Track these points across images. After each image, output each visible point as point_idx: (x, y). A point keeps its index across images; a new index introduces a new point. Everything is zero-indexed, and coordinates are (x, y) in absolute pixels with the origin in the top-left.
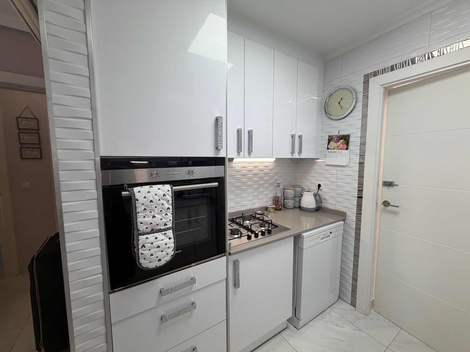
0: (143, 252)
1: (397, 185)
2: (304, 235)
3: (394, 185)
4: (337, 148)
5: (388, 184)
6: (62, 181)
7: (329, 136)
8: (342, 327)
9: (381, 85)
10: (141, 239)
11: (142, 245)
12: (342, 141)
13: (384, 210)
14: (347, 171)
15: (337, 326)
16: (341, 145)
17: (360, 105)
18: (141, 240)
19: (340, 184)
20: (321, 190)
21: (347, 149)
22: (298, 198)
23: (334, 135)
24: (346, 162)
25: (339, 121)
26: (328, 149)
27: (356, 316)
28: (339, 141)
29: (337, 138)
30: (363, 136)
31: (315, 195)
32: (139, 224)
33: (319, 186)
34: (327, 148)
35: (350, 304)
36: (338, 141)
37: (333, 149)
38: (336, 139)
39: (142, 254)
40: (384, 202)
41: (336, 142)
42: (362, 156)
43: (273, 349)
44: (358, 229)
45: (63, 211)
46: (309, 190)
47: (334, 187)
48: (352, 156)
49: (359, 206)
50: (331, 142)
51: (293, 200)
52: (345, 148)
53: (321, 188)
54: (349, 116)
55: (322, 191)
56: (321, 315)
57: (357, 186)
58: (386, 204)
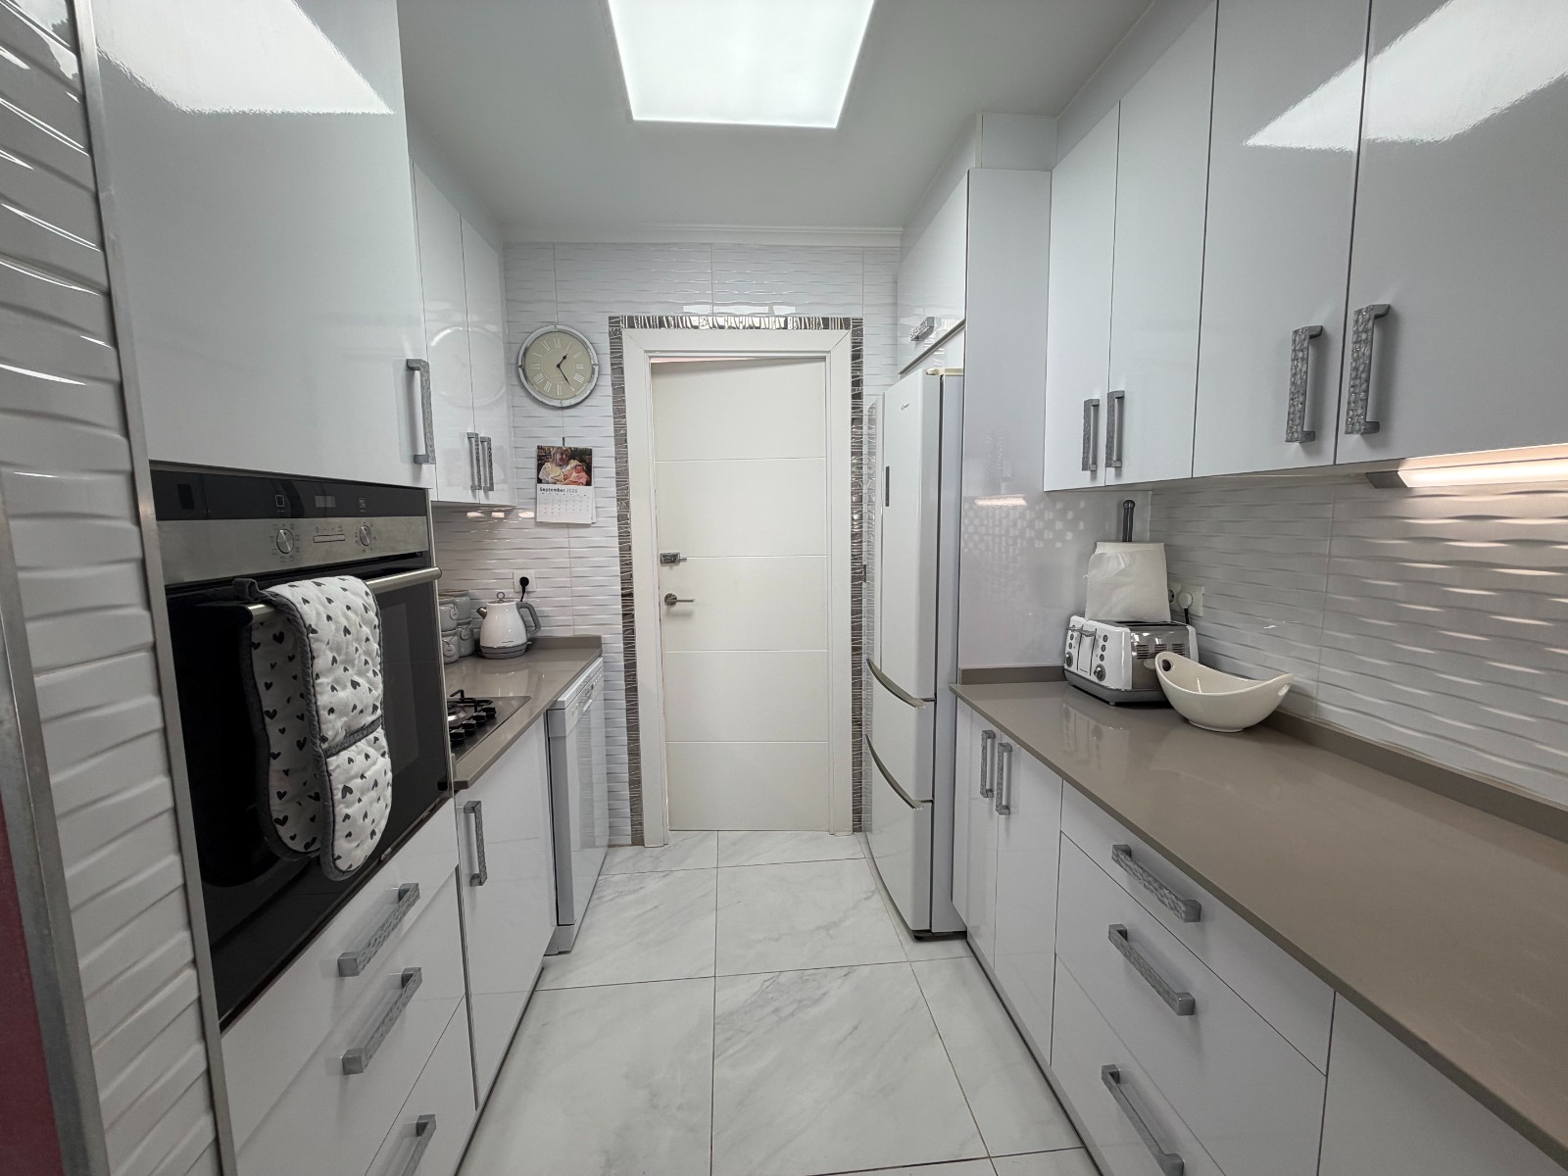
0: (349, 811)
1: (685, 560)
2: (565, 699)
3: (680, 560)
4: (565, 479)
5: (670, 560)
6: (24, 568)
7: (538, 447)
8: (642, 888)
9: (646, 351)
10: (338, 767)
11: (341, 787)
12: (573, 463)
13: (668, 614)
14: (594, 537)
15: (635, 892)
16: (574, 474)
17: (607, 381)
18: (338, 771)
19: (579, 570)
20: (529, 592)
21: (589, 483)
22: (465, 627)
23: (553, 447)
24: (590, 516)
25: (560, 412)
26: (539, 481)
27: (651, 857)
28: (567, 464)
29: (562, 454)
30: (621, 457)
31: (520, 606)
32: (324, 713)
33: (524, 582)
34: (535, 481)
35: (630, 845)
36: (563, 463)
37: (555, 483)
38: (558, 456)
39: (347, 817)
40: (667, 597)
41: (561, 466)
42: (623, 501)
43: (544, 1025)
44: (631, 667)
45: (42, 716)
46: (501, 596)
47: (564, 580)
48: (602, 502)
49: (628, 616)
50: (547, 465)
51: (454, 635)
52: (584, 481)
53: (529, 588)
54: (583, 404)
55: (532, 595)
56: (595, 896)
57: (618, 568)
58: (671, 600)
